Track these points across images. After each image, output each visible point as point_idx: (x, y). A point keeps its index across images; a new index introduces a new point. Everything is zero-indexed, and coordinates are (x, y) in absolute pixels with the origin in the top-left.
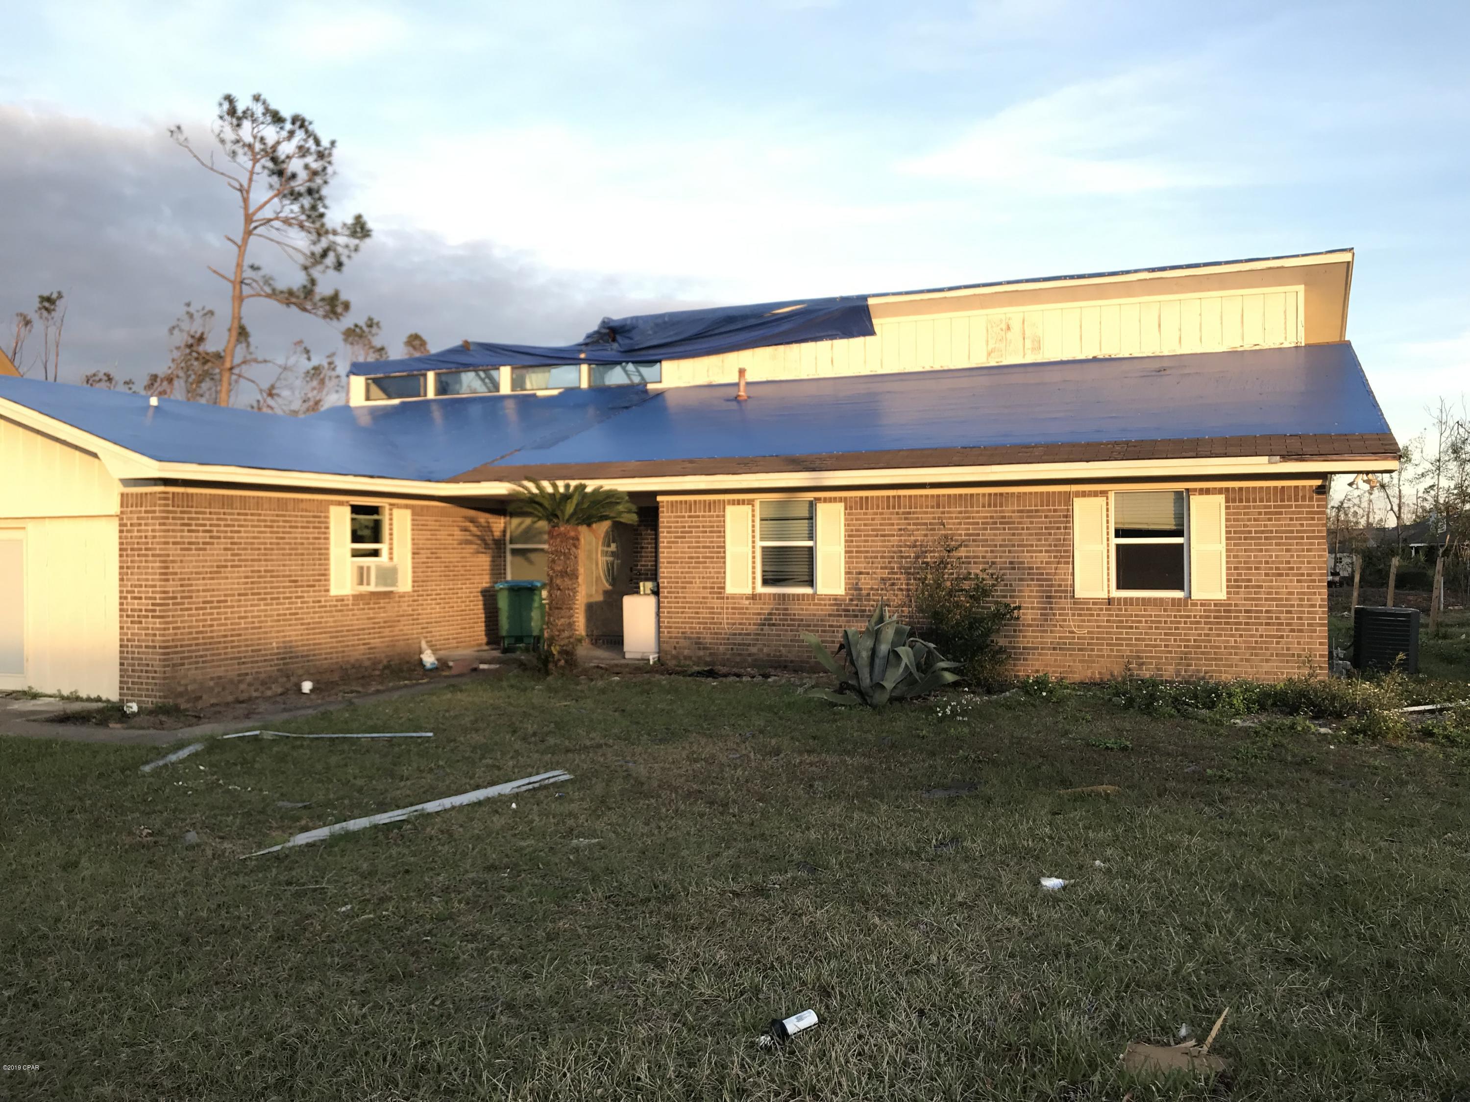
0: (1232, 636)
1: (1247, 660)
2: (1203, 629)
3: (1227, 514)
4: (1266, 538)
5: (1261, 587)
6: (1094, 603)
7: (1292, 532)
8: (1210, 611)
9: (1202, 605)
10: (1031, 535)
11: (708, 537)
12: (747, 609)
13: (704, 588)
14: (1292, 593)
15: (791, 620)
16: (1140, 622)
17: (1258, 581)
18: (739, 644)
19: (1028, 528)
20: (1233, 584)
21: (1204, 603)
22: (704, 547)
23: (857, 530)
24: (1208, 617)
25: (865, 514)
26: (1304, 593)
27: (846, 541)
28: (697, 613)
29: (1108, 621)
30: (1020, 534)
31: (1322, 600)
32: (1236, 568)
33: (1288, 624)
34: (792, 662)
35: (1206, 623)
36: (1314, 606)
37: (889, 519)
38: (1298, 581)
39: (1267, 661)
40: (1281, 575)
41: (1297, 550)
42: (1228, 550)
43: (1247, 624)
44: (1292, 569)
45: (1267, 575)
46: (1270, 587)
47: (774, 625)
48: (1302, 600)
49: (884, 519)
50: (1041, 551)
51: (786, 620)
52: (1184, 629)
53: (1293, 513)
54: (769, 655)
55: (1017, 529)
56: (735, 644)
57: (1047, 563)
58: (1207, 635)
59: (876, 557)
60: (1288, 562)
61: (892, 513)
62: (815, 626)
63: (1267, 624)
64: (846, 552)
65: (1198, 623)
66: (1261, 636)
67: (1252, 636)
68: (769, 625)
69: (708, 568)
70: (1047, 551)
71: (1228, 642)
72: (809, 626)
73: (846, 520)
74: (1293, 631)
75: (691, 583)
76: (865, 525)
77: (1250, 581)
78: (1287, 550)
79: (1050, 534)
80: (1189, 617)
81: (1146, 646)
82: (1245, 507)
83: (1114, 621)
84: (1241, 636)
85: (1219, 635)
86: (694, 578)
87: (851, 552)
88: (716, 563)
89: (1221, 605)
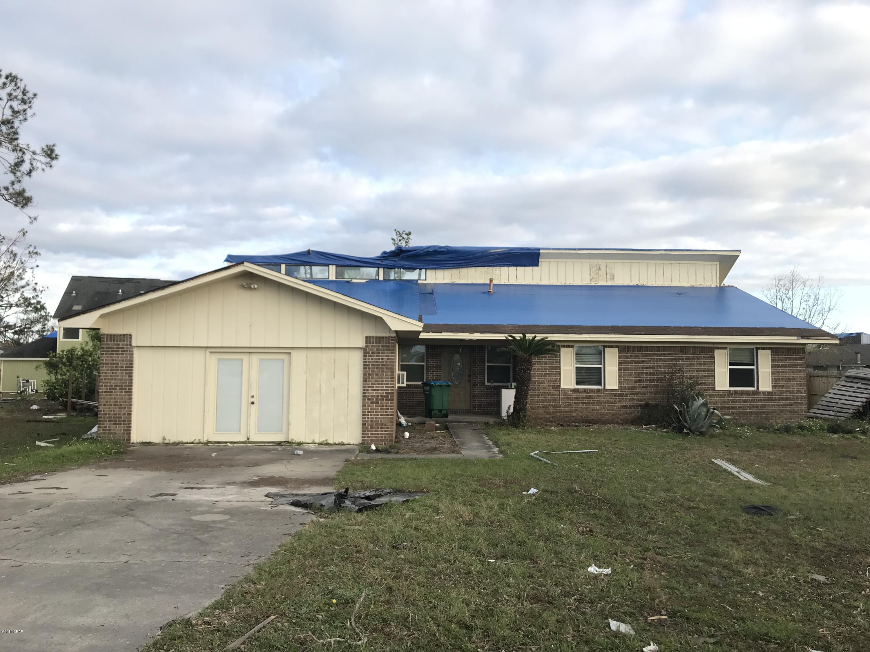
0: (774, 405)
1: (779, 414)
2: (763, 402)
3: (771, 358)
4: (785, 367)
5: (783, 386)
6: (722, 393)
7: (794, 365)
8: (765, 395)
9: (763, 393)
10: (698, 364)
11: (551, 362)
12: (571, 395)
13: (549, 386)
14: (794, 388)
15: (593, 401)
16: (740, 400)
17: (782, 384)
18: (567, 412)
19: (697, 362)
20: (774, 386)
21: (764, 392)
22: (549, 367)
23: (624, 361)
24: (765, 398)
25: (627, 353)
26: (798, 389)
27: (619, 365)
28: (545, 398)
29: (728, 400)
30: (693, 364)
31: (805, 391)
32: (775, 379)
33: (793, 400)
34: (593, 419)
35: (764, 400)
36: (802, 393)
37: (638, 356)
38: (797, 384)
39: (786, 414)
40: (790, 381)
41: (796, 372)
42: (772, 372)
43: (779, 400)
44: (794, 379)
45: (786, 381)
46: (787, 386)
47: (584, 403)
48: (798, 391)
49: (636, 356)
50: (702, 371)
51: (590, 401)
52: (756, 402)
53: (794, 358)
54: (582, 417)
55: (692, 362)
56: (565, 412)
57: (704, 376)
58: (764, 405)
59: (632, 373)
60: (793, 377)
61: (639, 354)
62: (604, 403)
63: (786, 400)
64: (619, 370)
65: (761, 400)
66: (784, 405)
67: (781, 405)
68: (582, 403)
69: (551, 376)
70: (704, 371)
71: (772, 407)
72: (601, 403)
73: (619, 356)
74: (795, 403)
75: (543, 383)
76: (627, 358)
77: (779, 383)
78: (792, 372)
79: (705, 364)
80: (758, 398)
81: (742, 409)
82: (778, 355)
83: (730, 400)
84: (777, 405)
85: (769, 405)
86: (544, 381)
87: (621, 370)
88: (555, 374)
89: (770, 393)
